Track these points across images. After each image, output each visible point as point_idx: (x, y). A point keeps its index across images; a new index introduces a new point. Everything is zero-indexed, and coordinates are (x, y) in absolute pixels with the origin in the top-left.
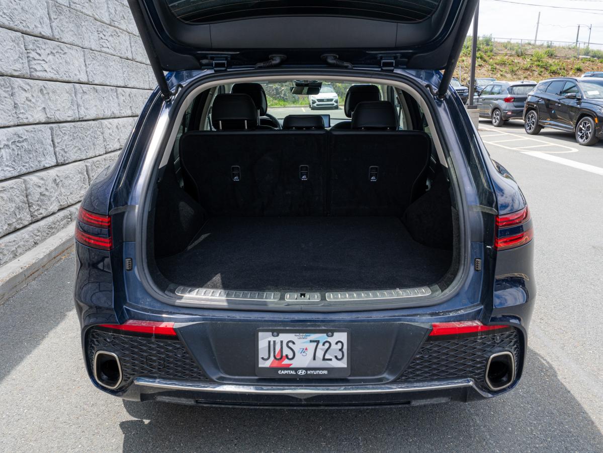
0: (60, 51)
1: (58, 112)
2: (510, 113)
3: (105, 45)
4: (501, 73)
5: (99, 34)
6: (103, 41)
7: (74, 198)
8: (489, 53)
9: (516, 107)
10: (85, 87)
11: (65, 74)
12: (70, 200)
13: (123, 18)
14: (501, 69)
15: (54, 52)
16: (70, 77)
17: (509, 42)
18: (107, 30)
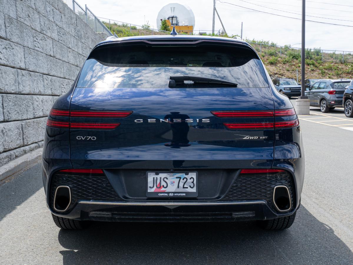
0: (10, 47)
1: (6, 86)
2: (333, 102)
3: (37, 46)
4: (329, 76)
5: (34, 38)
6: (36, 43)
7: (13, 145)
8: (319, 61)
9: (337, 98)
10: (24, 72)
11: (12, 62)
12: (11, 146)
13: (49, 29)
14: (329, 73)
15: (7, 47)
16: (15, 64)
17: (334, 53)
18: (39, 36)
